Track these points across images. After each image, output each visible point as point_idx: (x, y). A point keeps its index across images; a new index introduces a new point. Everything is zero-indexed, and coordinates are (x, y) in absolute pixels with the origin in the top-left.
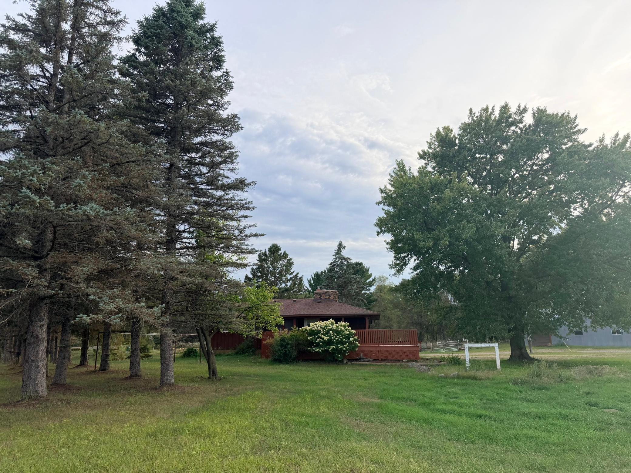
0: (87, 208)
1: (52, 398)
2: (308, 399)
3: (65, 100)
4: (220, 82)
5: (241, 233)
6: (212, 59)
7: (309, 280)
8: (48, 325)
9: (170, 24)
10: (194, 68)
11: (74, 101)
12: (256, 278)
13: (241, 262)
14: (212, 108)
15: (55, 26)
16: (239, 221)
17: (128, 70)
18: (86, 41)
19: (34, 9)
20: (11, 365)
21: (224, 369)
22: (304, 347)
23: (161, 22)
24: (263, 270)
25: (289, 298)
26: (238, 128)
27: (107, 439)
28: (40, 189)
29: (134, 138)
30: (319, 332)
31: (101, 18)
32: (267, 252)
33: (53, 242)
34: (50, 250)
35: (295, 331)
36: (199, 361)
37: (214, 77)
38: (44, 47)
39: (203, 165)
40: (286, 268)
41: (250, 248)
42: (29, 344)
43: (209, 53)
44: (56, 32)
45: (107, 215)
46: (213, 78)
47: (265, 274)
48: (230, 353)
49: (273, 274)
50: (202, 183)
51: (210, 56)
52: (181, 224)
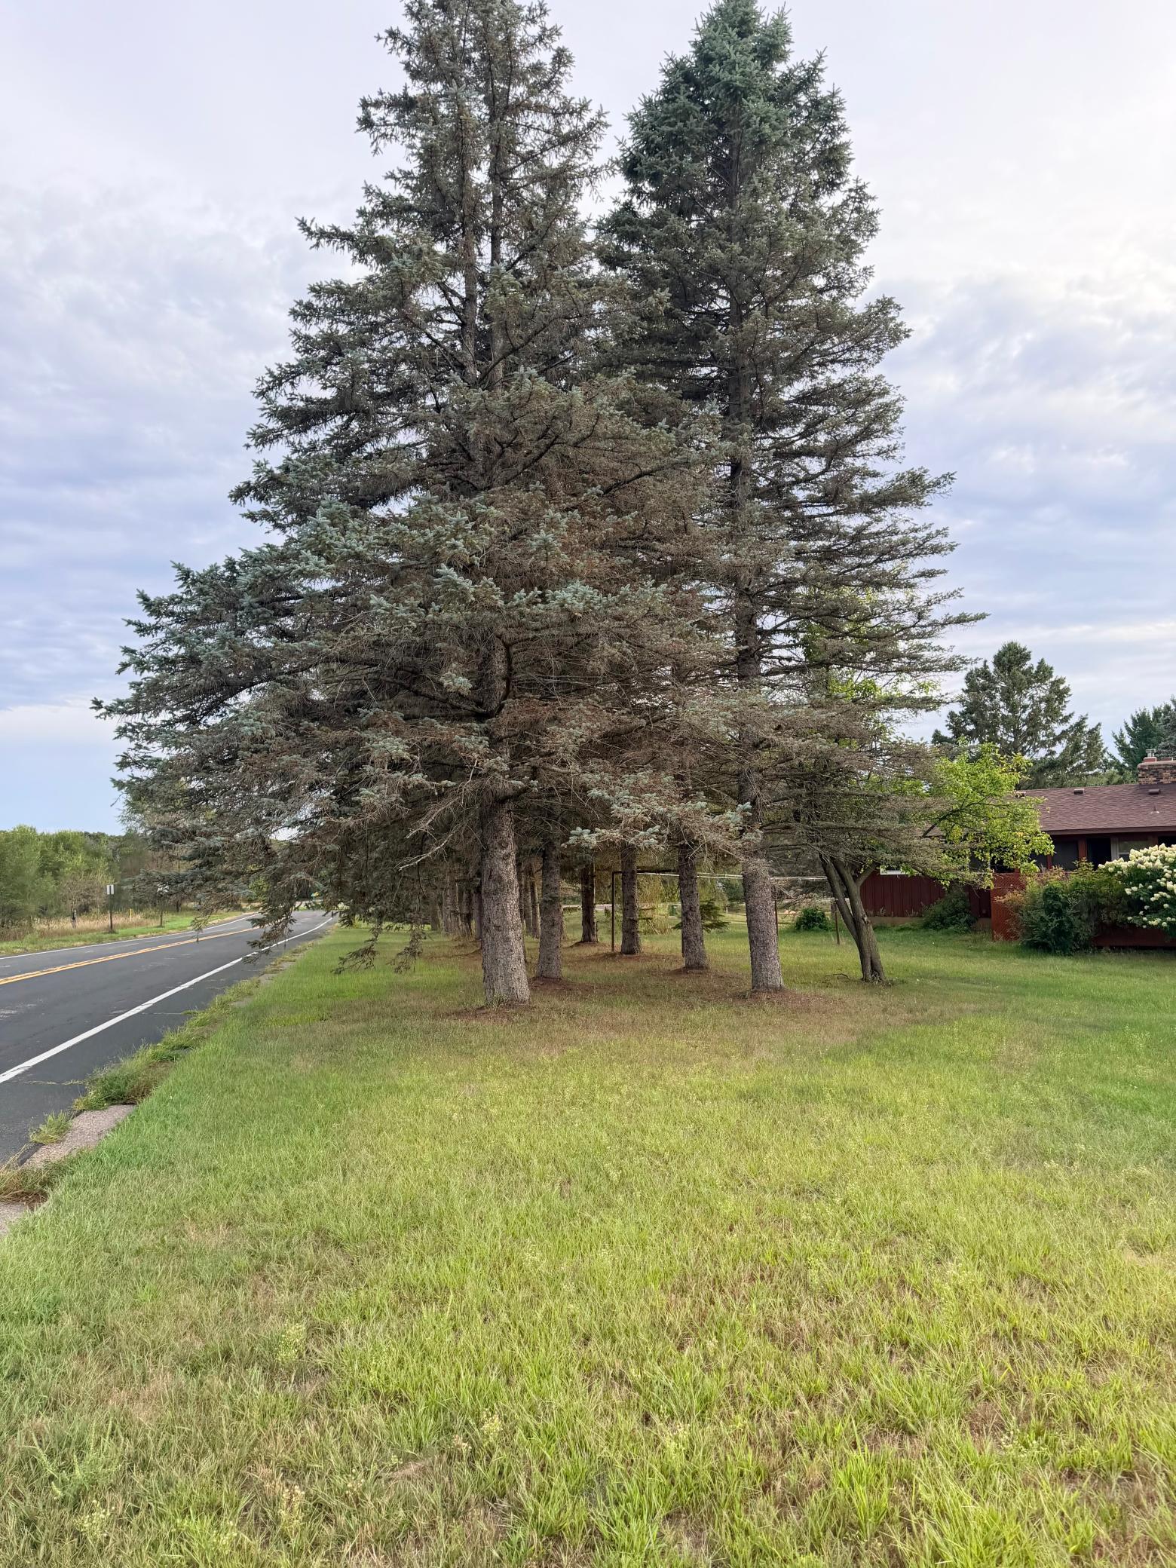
0: (566, 595)
1: (539, 1004)
2: (1140, 1046)
3: (496, 354)
4: (842, 220)
5: (920, 617)
6: (817, 164)
7: (1118, 734)
8: (518, 855)
9: (704, 98)
10: (773, 201)
11: (515, 350)
12: (963, 737)
13: (924, 695)
14: (826, 297)
15: (457, 182)
16: (912, 586)
17: (617, 248)
18: (523, 199)
19: (413, 154)
20: (459, 939)
21: (899, 960)
22: (1113, 914)
23: (682, 99)
24: (982, 715)
25: (1062, 786)
26: (897, 335)
27: (657, 1094)
28: (472, 565)
29: (647, 414)
30: (1160, 873)
31: (548, 132)
32: (991, 668)
33: (508, 679)
34: (505, 697)
35: (1084, 873)
36: (834, 940)
37: (825, 210)
38: (442, 240)
39: (810, 453)
40: (1048, 706)
41: (947, 656)
42: (488, 894)
43: (808, 148)
44: (462, 195)
45: (607, 606)
46: (822, 215)
47: (988, 726)
48: (907, 924)
49: (1010, 724)
50: (812, 501)
51: (812, 155)
52: (767, 612)
